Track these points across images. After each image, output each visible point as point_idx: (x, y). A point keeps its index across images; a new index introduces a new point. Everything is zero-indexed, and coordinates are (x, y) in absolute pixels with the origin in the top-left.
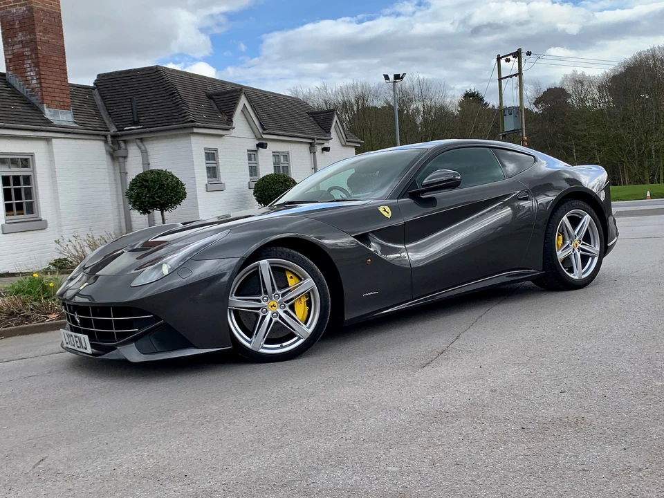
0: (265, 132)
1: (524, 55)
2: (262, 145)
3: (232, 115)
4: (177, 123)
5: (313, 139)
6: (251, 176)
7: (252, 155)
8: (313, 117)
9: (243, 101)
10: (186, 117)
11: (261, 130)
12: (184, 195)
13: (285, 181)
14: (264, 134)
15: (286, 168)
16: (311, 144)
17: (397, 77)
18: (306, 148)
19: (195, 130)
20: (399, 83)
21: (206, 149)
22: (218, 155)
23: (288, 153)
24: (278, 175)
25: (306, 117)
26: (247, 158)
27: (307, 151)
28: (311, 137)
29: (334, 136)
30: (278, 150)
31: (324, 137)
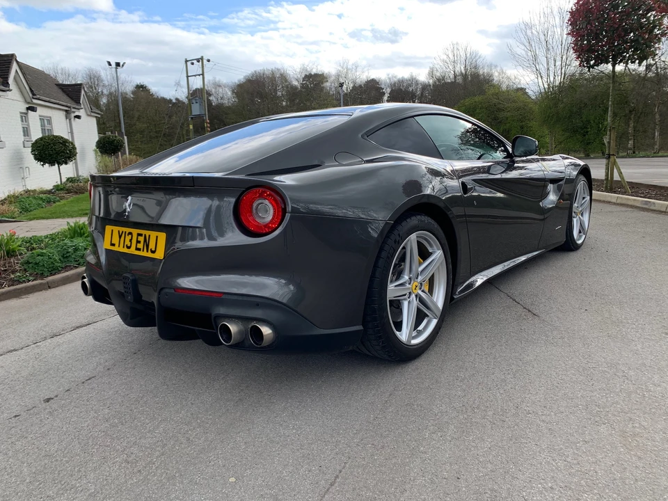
0: (35, 97)
1: (205, 61)
2: (32, 109)
3: (7, 78)
5: (69, 107)
6: (24, 136)
7: (24, 117)
8: (61, 88)
9: (15, 67)
11: (31, 95)
14: (33, 98)
15: (50, 130)
16: (66, 111)
17: (118, 64)
18: (62, 115)
20: (119, 69)
23: (50, 117)
24: (57, 137)
25: (56, 87)
26: (20, 119)
27: (64, 117)
28: (69, 105)
29: (82, 107)
30: (43, 114)
31: (76, 107)
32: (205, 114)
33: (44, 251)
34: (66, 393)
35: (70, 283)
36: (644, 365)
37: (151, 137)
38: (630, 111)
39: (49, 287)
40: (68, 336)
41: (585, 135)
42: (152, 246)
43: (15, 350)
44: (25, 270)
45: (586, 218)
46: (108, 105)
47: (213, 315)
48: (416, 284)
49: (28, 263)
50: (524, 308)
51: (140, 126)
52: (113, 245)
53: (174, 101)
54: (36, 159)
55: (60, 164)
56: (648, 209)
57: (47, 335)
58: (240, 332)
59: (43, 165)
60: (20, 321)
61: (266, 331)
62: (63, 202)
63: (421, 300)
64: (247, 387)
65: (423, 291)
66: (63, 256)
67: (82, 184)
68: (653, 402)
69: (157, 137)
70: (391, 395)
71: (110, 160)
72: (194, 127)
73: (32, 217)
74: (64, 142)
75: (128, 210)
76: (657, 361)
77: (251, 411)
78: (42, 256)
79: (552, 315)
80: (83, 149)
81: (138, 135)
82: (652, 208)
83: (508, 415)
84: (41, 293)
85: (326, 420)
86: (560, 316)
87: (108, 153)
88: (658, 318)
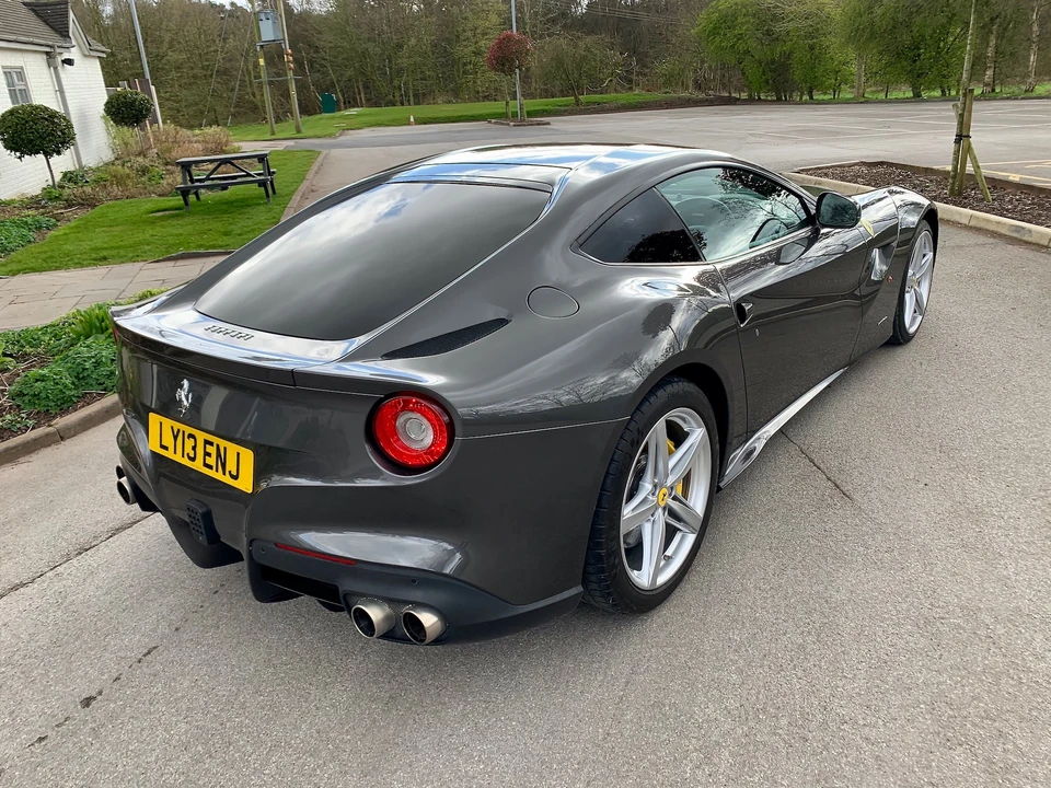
5: (51, 47)
8: (32, 10)
15: (25, 93)
16: (47, 53)
18: (42, 60)
23: (22, 68)
24: (37, 107)
25: (24, 9)
27: (45, 65)
28: (51, 42)
29: (74, 43)
30: (9, 64)
31: (65, 45)
32: (284, 39)
33: (45, 371)
34: (116, 686)
35: (94, 426)
36: (1018, 609)
37: (195, 77)
38: (992, 19)
39: (62, 439)
40: (104, 551)
41: (915, 61)
42: (231, 466)
43: (23, 585)
44: (18, 406)
45: (924, 290)
46: (114, 18)
47: (340, 591)
48: (664, 490)
49: (21, 394)
50: (829, 479)
51: (173, 56)
52: (166, 448)
53: (228, 7)
54: (6, 147)
55: (48, 155)
56: (1021, 240)
57: (71, 548)
58: (387, 618)
59: (20, 158)
60: (22, 515)
61: (428, 620)
62: (62, 229)
63: (672, 513)
64: (401, 668)
65: (675, 498)
66: (77, 377)
67: (88, 189)
68: (1034, 694)
69: (205, 76)
70: (627, 683)
71: (131, 134)
72: (265, 59)
73: (14, 267)
74: (53, 115)
75: (185, 403)
76: (1039, 602)
77: (411, 722)
78: (43, 381)
79: (872, 495)
80: (83, 117)
81: (174, 74)
82: (1026, 238)
83: (813, 726)
84: (49, 449)
85: (530, 742)
86: (886, 498)
87: (126, 124)
88: (1038, 502)
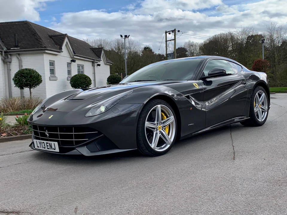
0: (75, 55)
1: (177, 32)
2: (73, 61)
3: (62, 46)
4: (38, 47)
5: (94, 60)
6: (68, 74)
7: (69, 65)
9: (66, 40)
10: (42, 45)
11: (73, 54)
12: (41, 81)
13: (85, 77)
14: (75, 56)
15: (82, 72)
16: (93, 62)
17: (126, 36)
18: (90, 64)
19: (46, 51)
20: (127, 39)
21: (50, 61)
22: (55, 64)
23: (83, 65)
25: (90, 50)
26: (67, 66)
28: (93, 59)
29: (102, 59)
30: (80, 64)
31: (98, 60)
54: (72, 86)
60: (15, 147)
